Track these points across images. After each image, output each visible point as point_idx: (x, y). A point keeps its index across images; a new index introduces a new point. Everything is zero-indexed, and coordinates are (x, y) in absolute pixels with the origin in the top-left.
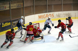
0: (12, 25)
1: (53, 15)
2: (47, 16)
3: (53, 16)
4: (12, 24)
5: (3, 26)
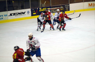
5: (41, 10)
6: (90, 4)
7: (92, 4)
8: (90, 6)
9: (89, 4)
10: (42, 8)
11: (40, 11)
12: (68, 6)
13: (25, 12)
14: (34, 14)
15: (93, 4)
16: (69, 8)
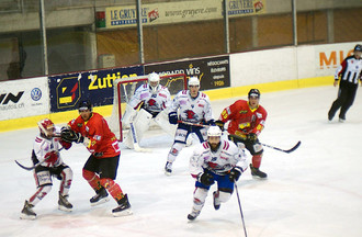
5: (96, 84)
6: (328, 56)
7: (333, 54)
8: (328, 63)
9: (322, 56)
10: (102, 74)
11: (91, 87)
12: (221, 66)
13: (21, 94)
14: (64, 100)
15: (341, 53)
16: (227, 74)
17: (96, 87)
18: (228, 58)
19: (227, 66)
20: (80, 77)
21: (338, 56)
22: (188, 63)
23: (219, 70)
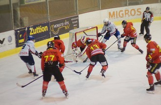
0: (52, 32)
1: (139, 10)
2: (128, 13)
3: (139, 13)
4: (50, 28)
5: (33, 32)
6: (112, 14)
8: (112, 17)
9: (110, 13)
10: (34, 27)
11: (31, 34)
12: (76, 20)
13: (4, 39)
15: (117, 12)
16: (78, 24)
17: (32, 34)
18: (78, 16)
19: (78, 20)
20: (26, 29)
21: (115, 13)
22: (65, 20)
23: (75, 22)
